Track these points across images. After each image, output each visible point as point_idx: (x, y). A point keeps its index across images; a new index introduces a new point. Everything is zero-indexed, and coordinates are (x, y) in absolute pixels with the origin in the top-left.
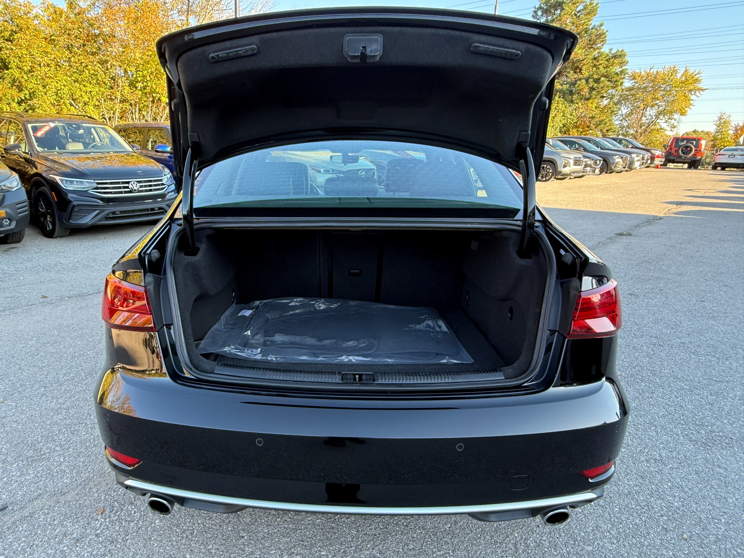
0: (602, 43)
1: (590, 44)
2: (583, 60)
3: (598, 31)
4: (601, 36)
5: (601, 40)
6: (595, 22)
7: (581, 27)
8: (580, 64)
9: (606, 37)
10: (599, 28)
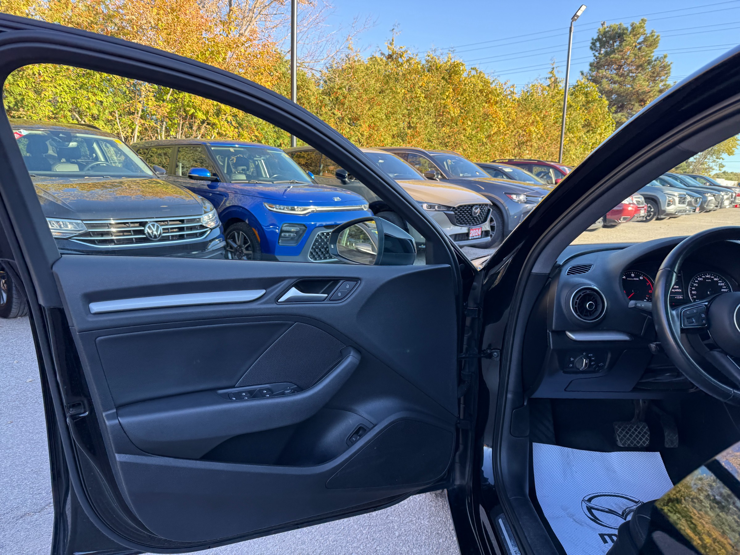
0: (666, 76)
1: (653, 77)
2: (649, 92)
3: (662, 63)
4: (665, 68)
5: (665, 72)
6: (656, 53)
7: (643, 59)
8: (646, 96)
9: (669, 69)
10: (662, 60)
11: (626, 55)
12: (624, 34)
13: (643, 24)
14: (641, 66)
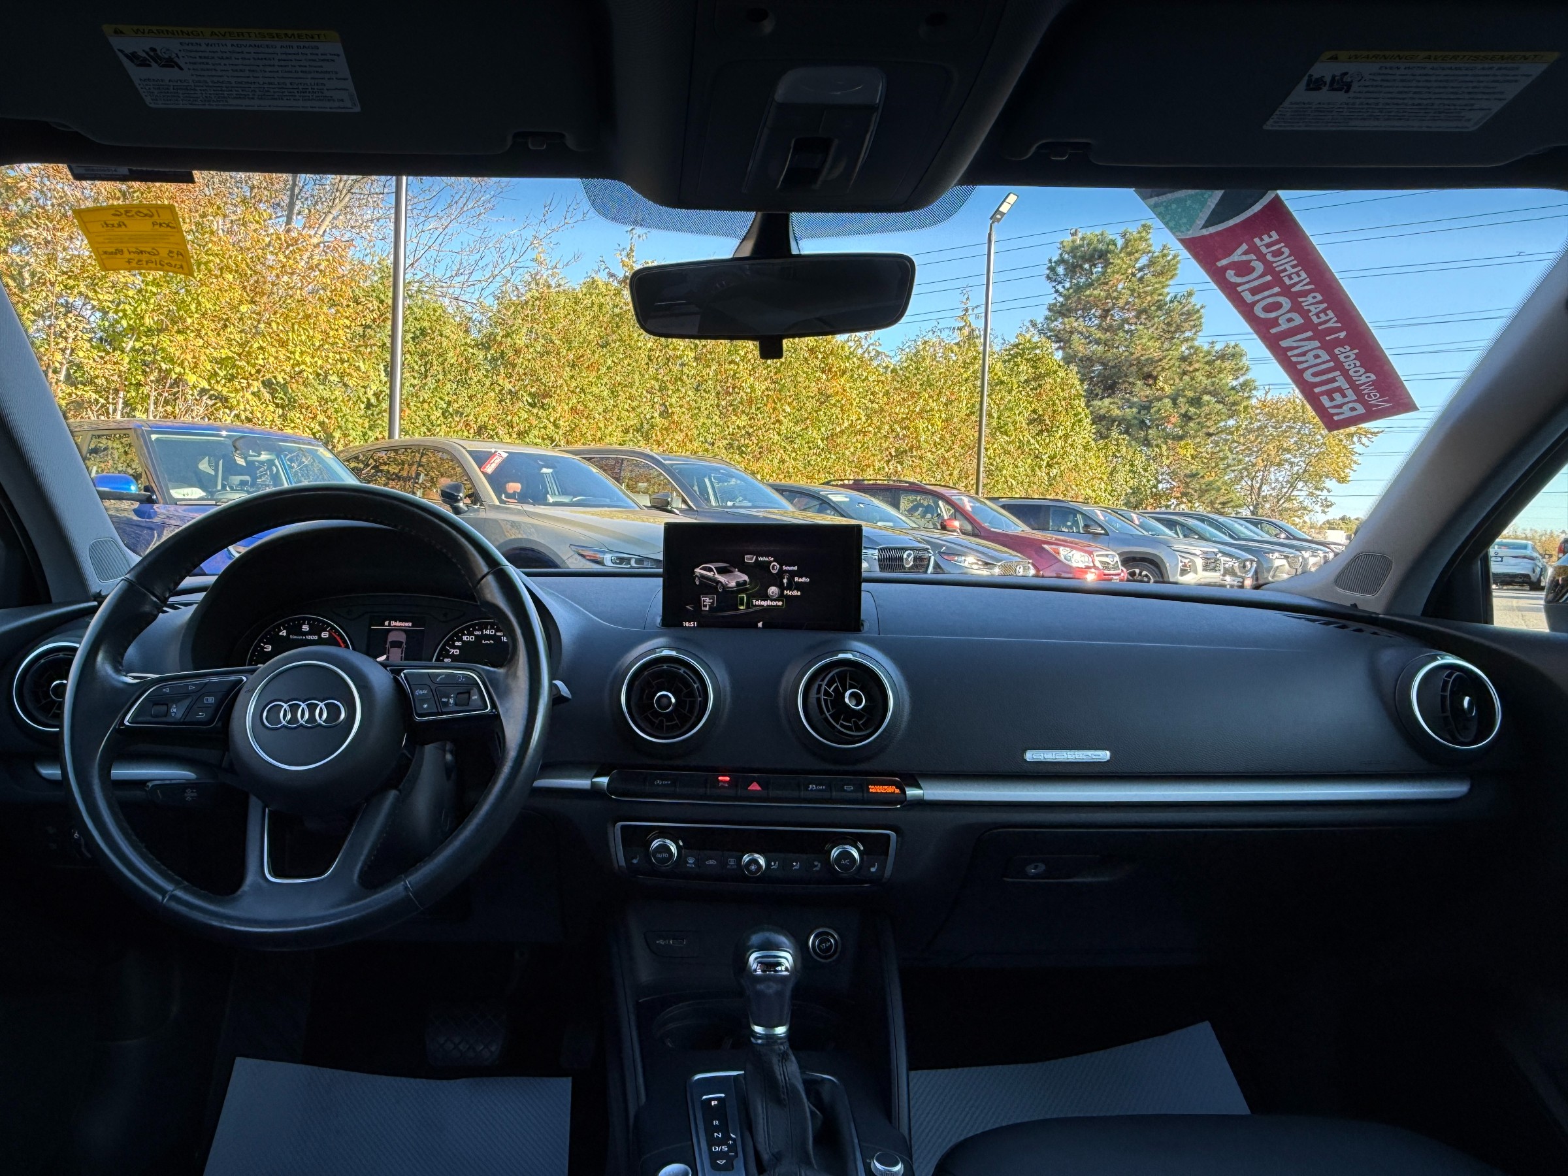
0: (1194, 330)
1: (1169, 332)
2: (1161, 360)
3: (1184, 307)
4: (1191, 315)
5: (1192, 323)
6: (1173, 288)
7: (1149, 298)
8: (1156, 367)
9: (1200, 317)
10: (1184, 301)
11: (1116, 290)
12: (1108, 252)
13: (1144, 234)
14: (1144, 311)
